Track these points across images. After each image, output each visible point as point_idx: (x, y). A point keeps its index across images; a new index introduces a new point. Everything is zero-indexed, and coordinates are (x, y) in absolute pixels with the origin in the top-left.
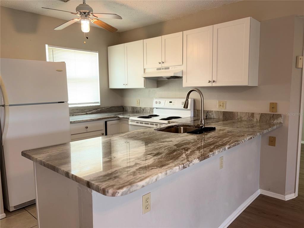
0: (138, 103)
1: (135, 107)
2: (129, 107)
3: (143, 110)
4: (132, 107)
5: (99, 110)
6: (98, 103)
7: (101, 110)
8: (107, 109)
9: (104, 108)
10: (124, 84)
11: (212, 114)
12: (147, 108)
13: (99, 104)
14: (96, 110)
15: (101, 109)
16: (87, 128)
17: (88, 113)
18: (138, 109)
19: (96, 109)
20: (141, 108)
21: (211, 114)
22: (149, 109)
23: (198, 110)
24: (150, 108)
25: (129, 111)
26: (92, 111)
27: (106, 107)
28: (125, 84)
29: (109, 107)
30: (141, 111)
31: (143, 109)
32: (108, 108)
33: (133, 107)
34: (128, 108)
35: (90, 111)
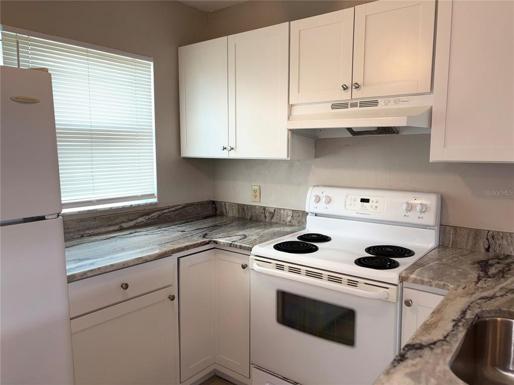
0: (255, 196)
1: (247, 206)
2: (232, 204)
3: (272, 215)
4: (238, 204)
5: (153, 214)
6: (152, 196)
7: (159, 215)
8: (176, 212)
9: (166, 211)
10: (224, 148)
11: (509, 244)
12: (282, 211)
13: (155, 200)
14: (147, 217)
15: (159, 212)
16: (125, 286)
17: (124, 225)
18: (257, 211)
19: (148, 214)
20: (264, 208)
21: (505, 242)
22: (290, 213)
23: (455, 228)
24: (293, 211)
25: (230, 215)
26: (135, 219)
27: (173, 207)
28: (229, 149)
29: (180, 207)
30: (265, 217)
31: (270, 213)
32: (177, 210)
33: (244, 205)
34: (227, 207)
35: (131, 220)
